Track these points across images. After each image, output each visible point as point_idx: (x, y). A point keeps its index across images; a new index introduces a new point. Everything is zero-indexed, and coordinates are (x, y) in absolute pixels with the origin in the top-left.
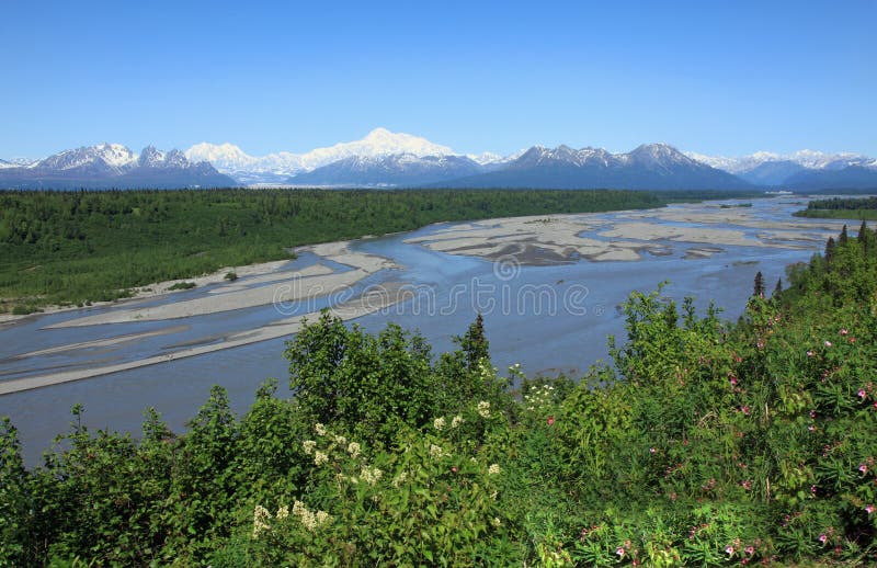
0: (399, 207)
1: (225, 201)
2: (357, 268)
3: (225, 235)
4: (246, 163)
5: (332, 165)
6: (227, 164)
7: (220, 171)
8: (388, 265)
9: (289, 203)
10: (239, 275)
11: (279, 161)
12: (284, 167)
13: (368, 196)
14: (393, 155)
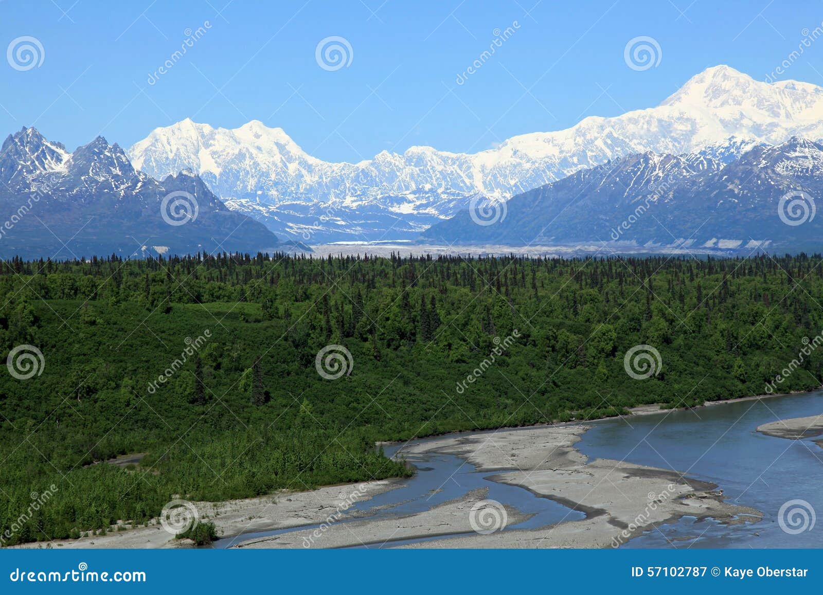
0: (755, 317)
1: (214, 298)
2: (592, 513)
3: (205, 401)
4: (309, 179)
5: (562, 185)
6: (252, 183)
7: (232, 204)
8: (695, 506)
9: (406, 305)
10: (223, 527)
11: (406, 173)
12: (419, 191)
13: (659, 279)
14: (756, 152)
